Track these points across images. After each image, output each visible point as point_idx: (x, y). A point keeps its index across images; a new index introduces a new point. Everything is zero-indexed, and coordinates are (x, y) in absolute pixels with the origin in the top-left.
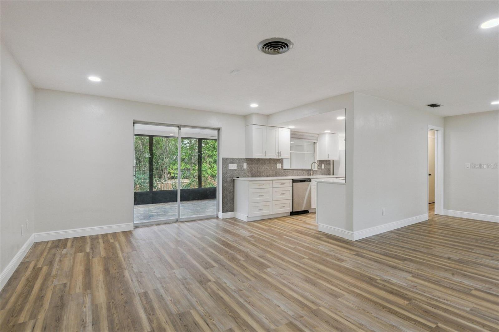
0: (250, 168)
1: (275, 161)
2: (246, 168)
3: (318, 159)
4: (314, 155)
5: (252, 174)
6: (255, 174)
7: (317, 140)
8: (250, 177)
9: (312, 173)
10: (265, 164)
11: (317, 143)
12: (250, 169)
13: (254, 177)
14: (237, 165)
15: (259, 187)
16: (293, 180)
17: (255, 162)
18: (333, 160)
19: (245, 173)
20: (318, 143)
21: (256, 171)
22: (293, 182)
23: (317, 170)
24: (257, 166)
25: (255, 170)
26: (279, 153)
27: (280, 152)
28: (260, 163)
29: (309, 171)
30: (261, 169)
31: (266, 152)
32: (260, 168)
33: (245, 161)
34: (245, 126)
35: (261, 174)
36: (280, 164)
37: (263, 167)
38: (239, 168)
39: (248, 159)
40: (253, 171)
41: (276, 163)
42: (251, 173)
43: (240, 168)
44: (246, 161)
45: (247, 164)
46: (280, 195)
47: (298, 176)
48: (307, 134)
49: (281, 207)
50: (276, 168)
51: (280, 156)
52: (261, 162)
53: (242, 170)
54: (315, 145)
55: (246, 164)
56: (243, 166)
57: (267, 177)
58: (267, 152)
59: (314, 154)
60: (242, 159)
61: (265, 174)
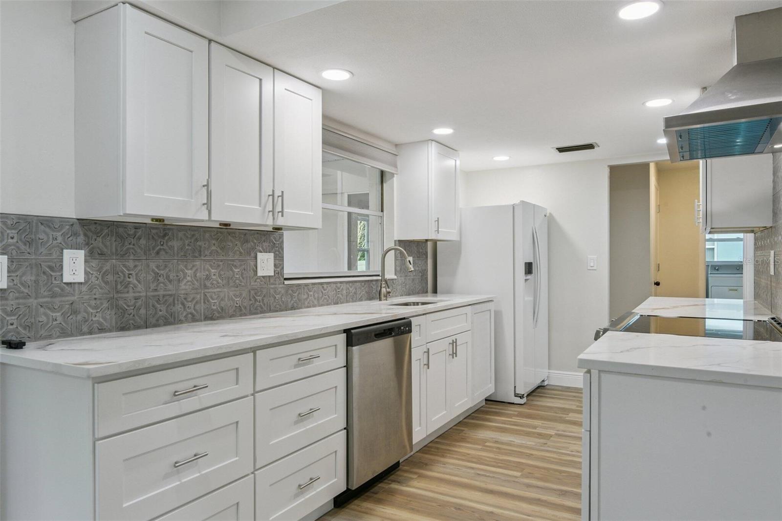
0: (110, 278)
1: (247, 241)
2: (80, 278)
3: (397, 237)
4: (382, 224)
5: (121, 312)
6: (143, 311)
7: (396, 166)
8: (110, 331)
9: (384, 290)
10: (198, 253)
11: (393, 175)
12: (106, 283)
13: (137, 327)
14: (11, 260)
15: (175, 408)
16: (347, 331)
17: (143, 242)
18: (435, 242)
19: (75, 312)
20: (395, 179)
21: (150, 294)
22: (350, 343)
23: (396, 277)
24: (153, 265)
25: (140, 287)
26: (277, 201)
27: (278, 193)
28: (171, 248)
29: (372, 281)
30: (179, 281)
31: (207, 186)
32: (172, 275)
33: (75, 234)
34: (76, 22)
35: (179, 307)
36: (271, 256)
37: (189, 272)
38: (29, 278)
39: (96, 222)
40: (131, 295)
41: (253, 248)
42: (118, 307)
43: (36, 282)
44: (81, 239)
45: (91, 256)
46: (296, 423)
47: (336, 303)
48: (362, 136)
49: (302, 488)
50: (252, 273)
51: (282, 212)
52: (176, 244)
53: (54, 295)
54: (384, 185)
55: (81, 254)
56: (61, 267)
57: (212, 319)
58: (213, 187)
59: (382, 217)
60: (47, 222)
61: (202, 307)
